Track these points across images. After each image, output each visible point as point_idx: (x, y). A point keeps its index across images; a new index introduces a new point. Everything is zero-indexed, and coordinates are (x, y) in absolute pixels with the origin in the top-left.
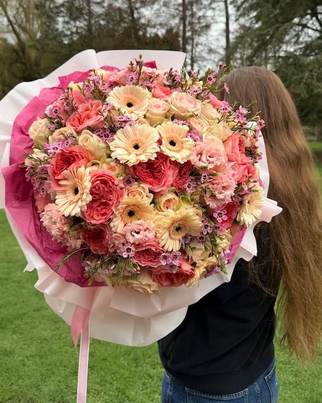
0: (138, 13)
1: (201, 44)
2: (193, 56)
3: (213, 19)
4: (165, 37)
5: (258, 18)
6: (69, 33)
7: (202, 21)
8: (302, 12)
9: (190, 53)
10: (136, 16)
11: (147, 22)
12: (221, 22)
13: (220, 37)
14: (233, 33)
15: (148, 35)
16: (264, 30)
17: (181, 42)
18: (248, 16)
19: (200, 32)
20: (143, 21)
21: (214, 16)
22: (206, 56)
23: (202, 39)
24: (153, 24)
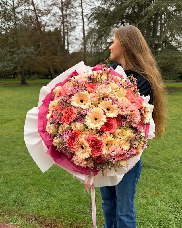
0: (40, 19)
1: (72, 36)
2: (68, 41)
3: (77, 24)
4: (54, 32)
5: (98, 23)
6: (5, 28)
7: (72, 24)
8: (118, 21)
9: (67, 40)
10: (39, 20)
11: (45, 24)
12: (81, 25)
13: (80, 33)
14: (86, 31)
15: (46, 31)
16: (101, 29)
17: (62, 34)
18: (94, 22)
19: (71, 30)
20: (43, 23)
21: (77, 22)
22: (74, 41)
23: (72, 33)
24: (48, 24)
